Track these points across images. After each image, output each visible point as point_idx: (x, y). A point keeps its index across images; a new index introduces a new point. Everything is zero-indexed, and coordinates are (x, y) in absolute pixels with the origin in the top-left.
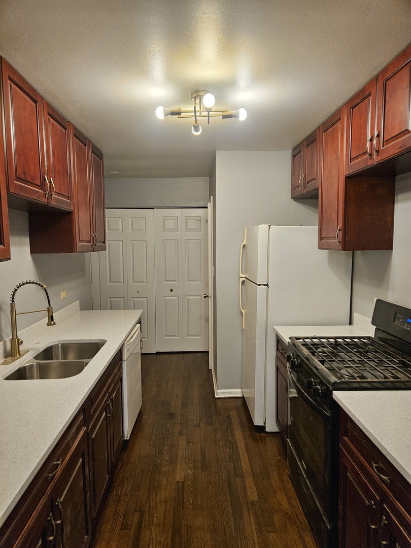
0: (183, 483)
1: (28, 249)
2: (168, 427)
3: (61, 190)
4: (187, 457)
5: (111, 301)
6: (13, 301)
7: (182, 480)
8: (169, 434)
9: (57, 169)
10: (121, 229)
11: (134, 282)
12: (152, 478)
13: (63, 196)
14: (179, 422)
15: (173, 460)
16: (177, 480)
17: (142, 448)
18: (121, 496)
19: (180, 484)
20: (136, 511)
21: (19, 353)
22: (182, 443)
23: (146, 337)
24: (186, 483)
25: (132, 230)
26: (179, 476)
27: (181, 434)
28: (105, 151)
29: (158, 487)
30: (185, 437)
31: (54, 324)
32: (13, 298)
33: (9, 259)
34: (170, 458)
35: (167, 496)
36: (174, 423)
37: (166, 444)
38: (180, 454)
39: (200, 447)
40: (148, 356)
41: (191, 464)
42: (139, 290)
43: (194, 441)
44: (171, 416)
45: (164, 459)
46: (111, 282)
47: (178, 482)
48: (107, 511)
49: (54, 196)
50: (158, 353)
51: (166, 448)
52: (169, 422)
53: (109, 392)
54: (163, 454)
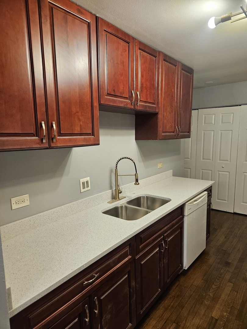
0: (217, 320)
1: (134, 137)
2: (222, 271)
3: (147, 99)
4: (228, 302)
5: (202, 172)
6: (116, 168)
7: (217, 318)
8: (220, 277)
9: (144, 85)
10: (213, 123)
11: (220, 160)
12: (194, 305)
13: (150, 103)
14: (232, 271)
15: (215, 299)
16: (213, 315)
17: (197, 279)
18: (169, 306)
19: (214, 320)
20: (174, 322)
21: (119, 198)
22: (228, 289)
23: (227, 200)
24: (218, 322)
25: (222, 122)
26: (215, 314)
27: (230, 281)
28: (195, 68)
29: (196, 313)
30: (232, 284)
31: (139, 184)
32: (117, 166)
33: (99, 144)
34: (213, 296)
35: (200, 323)
36: (227, 271)
37: (215, 284)
38: (223, 296)
39: (242, 298)
40: (227, 214)
41: (229, 308)
42: (223, 166)
43: (239, 292)
44: (228, 264)
45: (209, 295)
46: (203, 159)
47: (212, 317)
48: (158, 311)
49: (139, 103)
50: (235, 213)
51: (214, 287)
52: (224, 268)
53: (164, 236)
54: (210, 291)
